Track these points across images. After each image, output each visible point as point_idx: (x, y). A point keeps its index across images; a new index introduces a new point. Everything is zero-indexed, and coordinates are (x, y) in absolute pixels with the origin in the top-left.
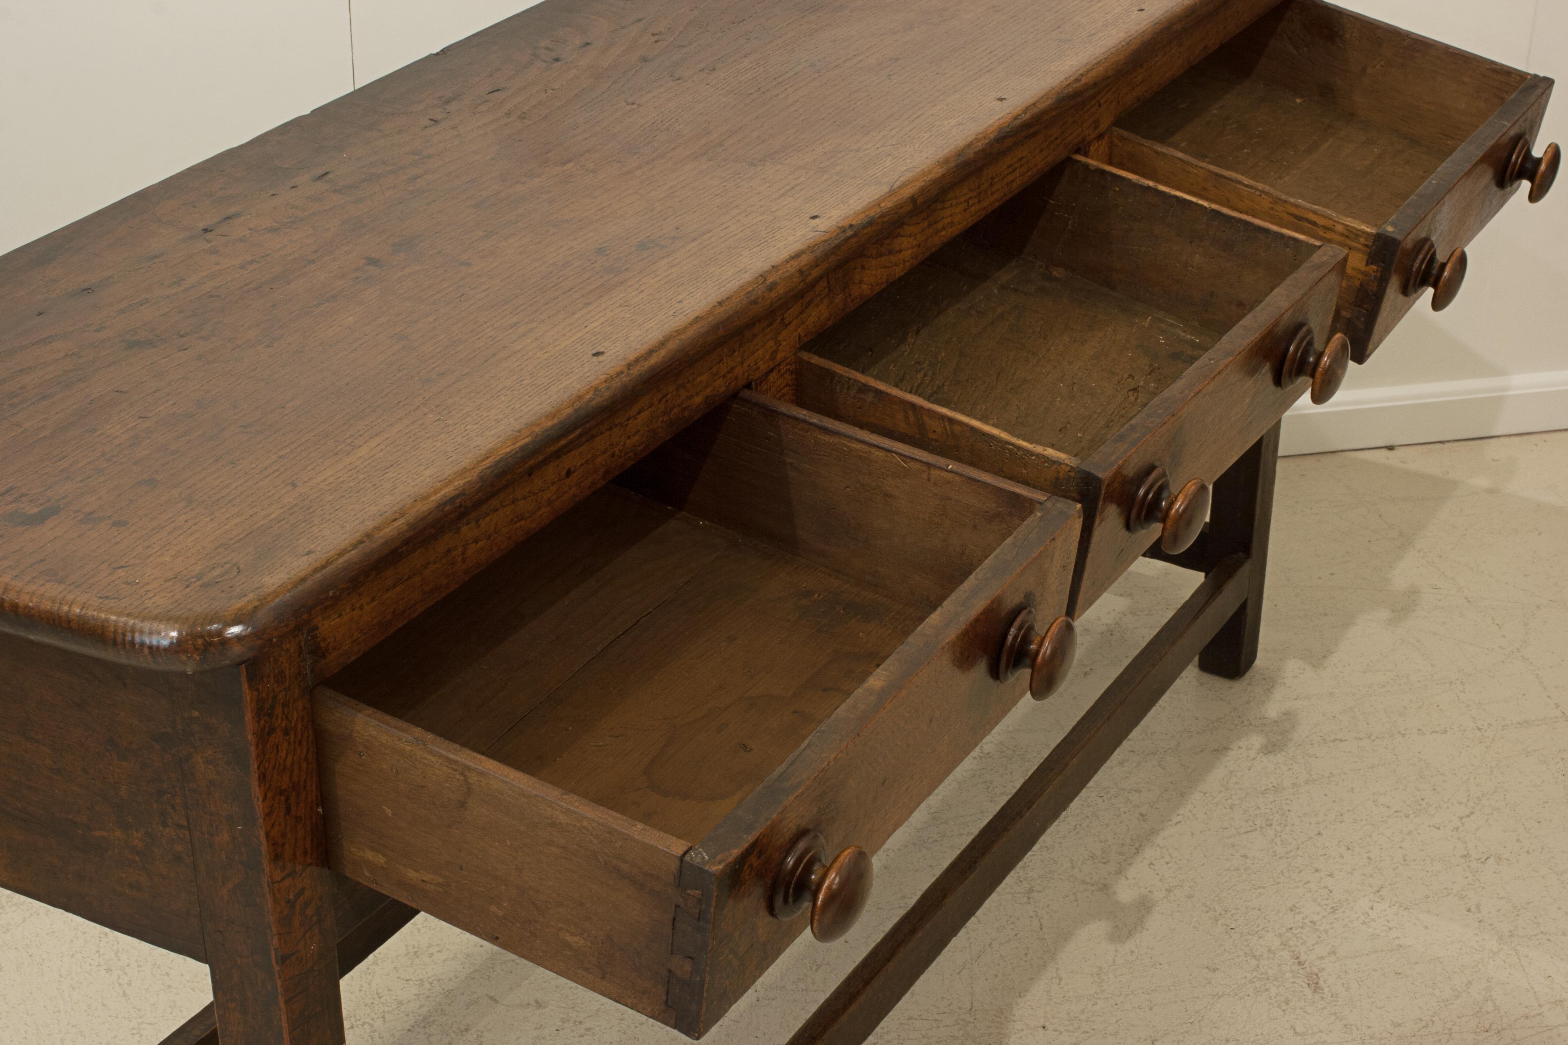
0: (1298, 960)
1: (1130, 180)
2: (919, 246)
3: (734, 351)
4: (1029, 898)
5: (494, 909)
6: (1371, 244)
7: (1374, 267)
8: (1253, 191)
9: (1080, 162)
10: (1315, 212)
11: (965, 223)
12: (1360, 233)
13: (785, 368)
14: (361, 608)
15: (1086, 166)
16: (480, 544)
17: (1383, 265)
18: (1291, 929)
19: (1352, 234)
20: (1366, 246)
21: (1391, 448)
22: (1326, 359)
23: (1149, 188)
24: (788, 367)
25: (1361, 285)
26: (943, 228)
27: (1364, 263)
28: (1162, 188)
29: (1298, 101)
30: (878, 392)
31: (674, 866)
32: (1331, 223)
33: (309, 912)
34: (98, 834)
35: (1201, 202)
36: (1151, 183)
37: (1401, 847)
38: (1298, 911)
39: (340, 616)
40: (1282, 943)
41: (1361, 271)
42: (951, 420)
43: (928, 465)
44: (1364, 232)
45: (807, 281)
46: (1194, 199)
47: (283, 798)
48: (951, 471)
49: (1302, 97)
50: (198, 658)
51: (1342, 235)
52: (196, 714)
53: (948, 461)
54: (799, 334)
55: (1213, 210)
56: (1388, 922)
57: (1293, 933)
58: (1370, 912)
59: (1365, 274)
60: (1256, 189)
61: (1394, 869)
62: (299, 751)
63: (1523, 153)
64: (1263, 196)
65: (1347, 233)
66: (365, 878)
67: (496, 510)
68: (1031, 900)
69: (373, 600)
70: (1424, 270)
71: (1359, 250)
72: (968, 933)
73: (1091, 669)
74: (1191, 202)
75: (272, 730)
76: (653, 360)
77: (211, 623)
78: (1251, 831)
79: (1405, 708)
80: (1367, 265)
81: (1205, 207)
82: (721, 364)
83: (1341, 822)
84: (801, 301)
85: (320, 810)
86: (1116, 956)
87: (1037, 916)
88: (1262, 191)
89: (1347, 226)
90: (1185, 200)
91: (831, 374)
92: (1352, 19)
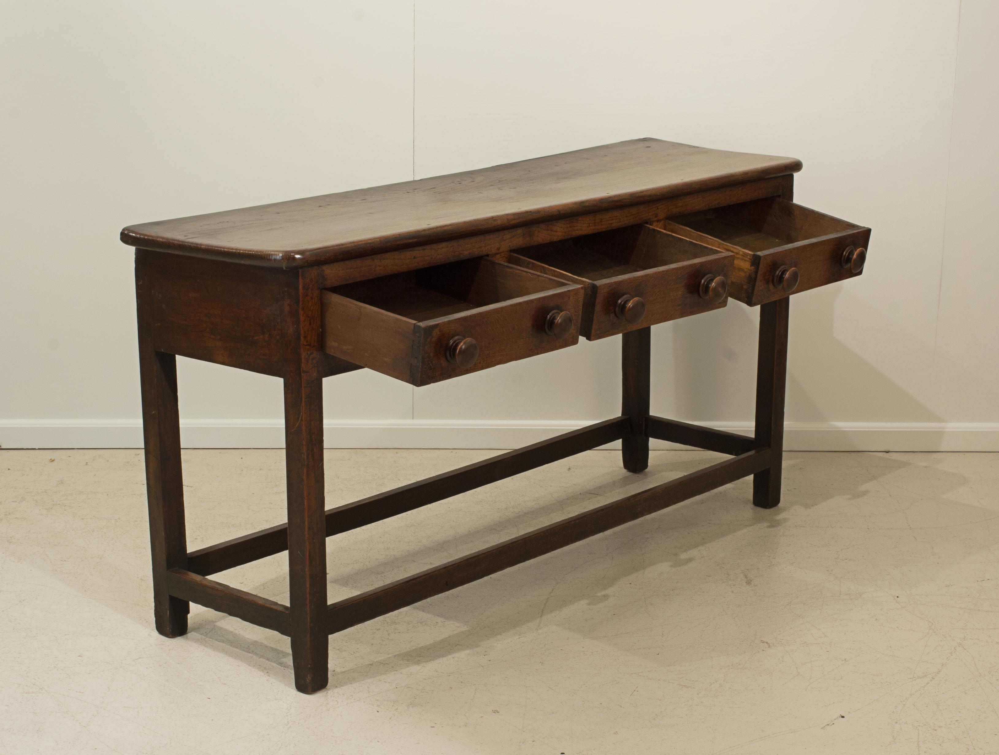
0: (746, 577)
1: (663, 232)
2: (565, 233)
3: (482, 242)
5: (366, 354)
6: (751, 258)
7: (753, 267)
8: (712, 241)
9: (647, 226)
10: (733, 247)
11: (588, 231)
12: (748, 254)
13: (503, 255)
14: (339, 271)
15: (649, 228)
16: (381, 268)
17: (756, 266)
19: (745, 255)
20: (750, 259)
21: (887, 452)
22: (714, 284)
23: (669, 234)
24: (505, 255)
25: (749, 275)
26: (577, 230)
27: (750, 266)
28: (674, 234)
29: (777, 240)
30: (533, 263)
31: (412, 327)
32: (738, 251)
33: (314, 361)
34: (256, 338)
35: (686, 239)
36: (670, 233)
39: (332, 270)
41: (749, 269)
42: (554, 270)
43: (538, 276)
44: (748, 253)
45: (510, 223)
46: (684, 238)
47: (309, 319)
48: (545, 277)
49: (779, 240)
50: (286, 261)
51: (742, 255)
52: (286, 289)
53: (544, 275)
54: (510, 245)
55: (690, 241)
57: (748, 570)
59: (750, 270)
60: (713, 240)
62: (315, 307)
63: (849, 252)
64: (716, 242)
65: (743, 255)
66: (331, 352)
67: (387, 259)
69: (343, 270)
70: (780, 275)
71: (748, 261)
74: (683, 239)
75: (307, 295)
76: (446, 228)
77: (292, 253)
79: (839, 521)
80: (751, 266)
81: (687, 240)
82: (476, 244)
84: (510, 234)
85: (321, 330)
88: (715, 240)
89: (743, 252)
90: (681, 238)
91: (519, 259)
92: (796, 207)
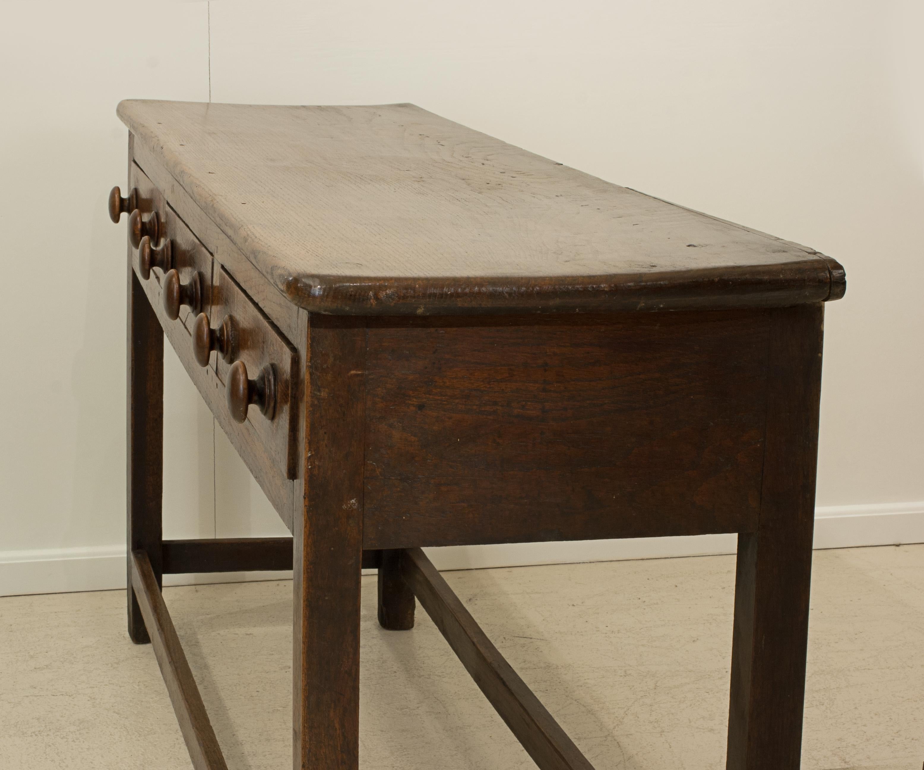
0: (844, 761)
4: (661, 735)
18: (839, 748)
37: (912, 714)
38: (843, 740)
40: (833, 754)
56: (905, 745)
57: (840, 750)
58: (892, 741)
61: (908, 723)
68: (663, 736)
72: (621, 749)
73: (697, 639)
78: (810, 707)
79: (912, 656)
83: (871, 703)
86: (722, 759)
87: (667, 742)
